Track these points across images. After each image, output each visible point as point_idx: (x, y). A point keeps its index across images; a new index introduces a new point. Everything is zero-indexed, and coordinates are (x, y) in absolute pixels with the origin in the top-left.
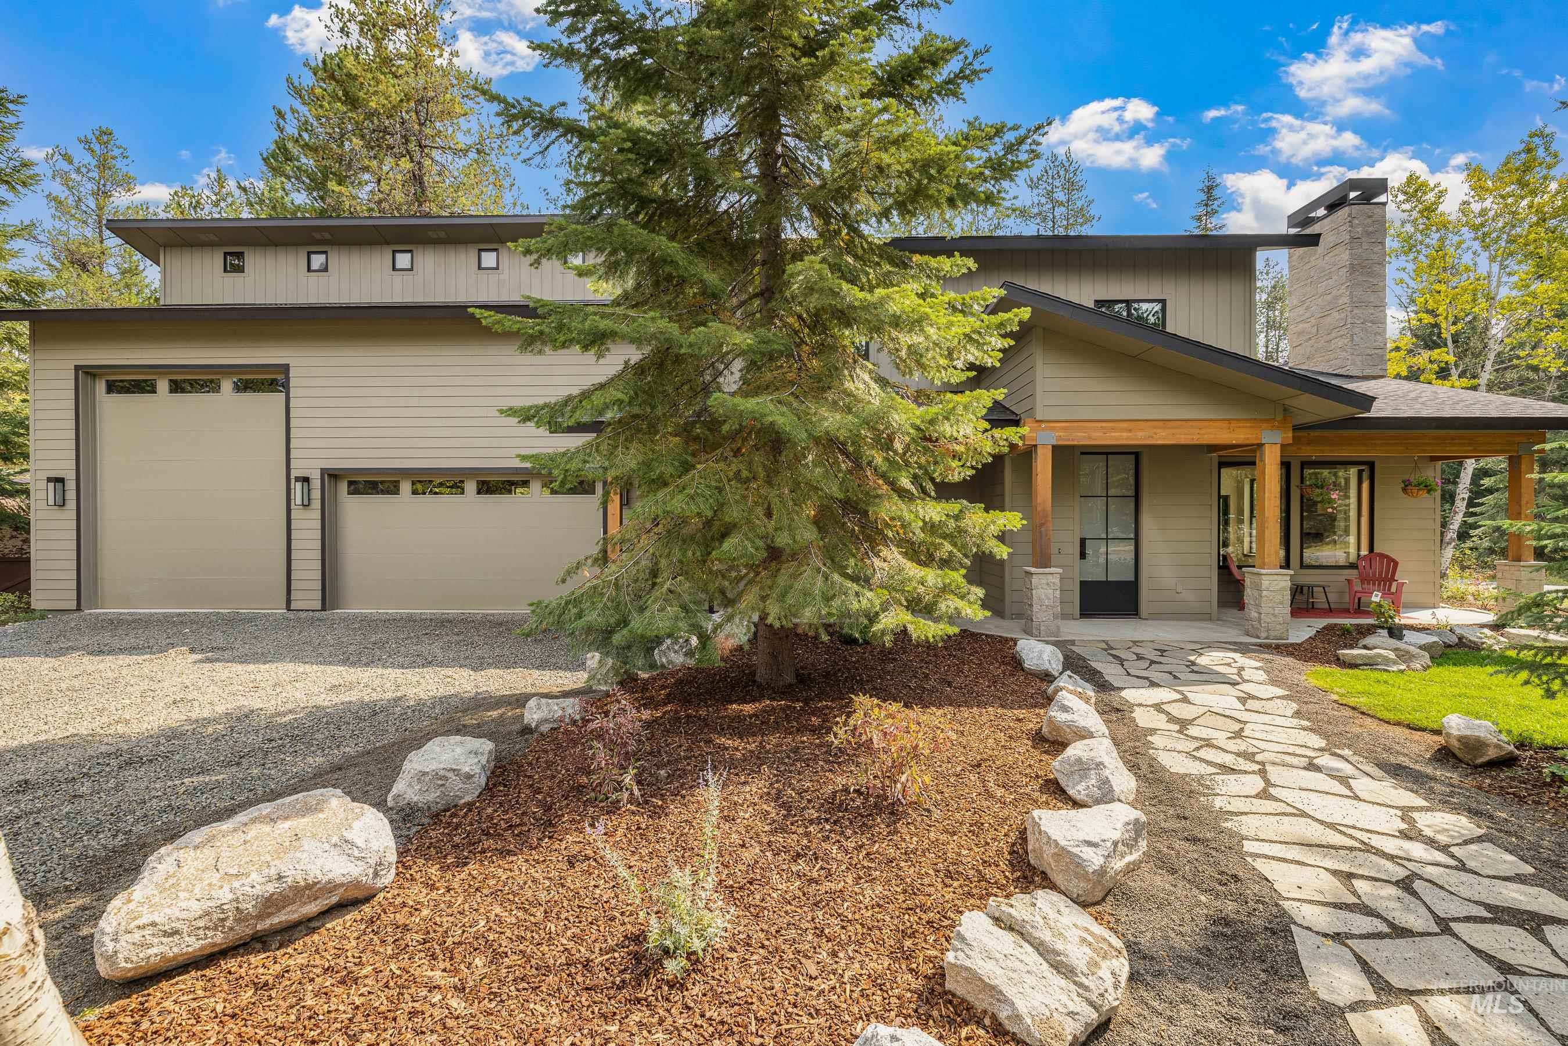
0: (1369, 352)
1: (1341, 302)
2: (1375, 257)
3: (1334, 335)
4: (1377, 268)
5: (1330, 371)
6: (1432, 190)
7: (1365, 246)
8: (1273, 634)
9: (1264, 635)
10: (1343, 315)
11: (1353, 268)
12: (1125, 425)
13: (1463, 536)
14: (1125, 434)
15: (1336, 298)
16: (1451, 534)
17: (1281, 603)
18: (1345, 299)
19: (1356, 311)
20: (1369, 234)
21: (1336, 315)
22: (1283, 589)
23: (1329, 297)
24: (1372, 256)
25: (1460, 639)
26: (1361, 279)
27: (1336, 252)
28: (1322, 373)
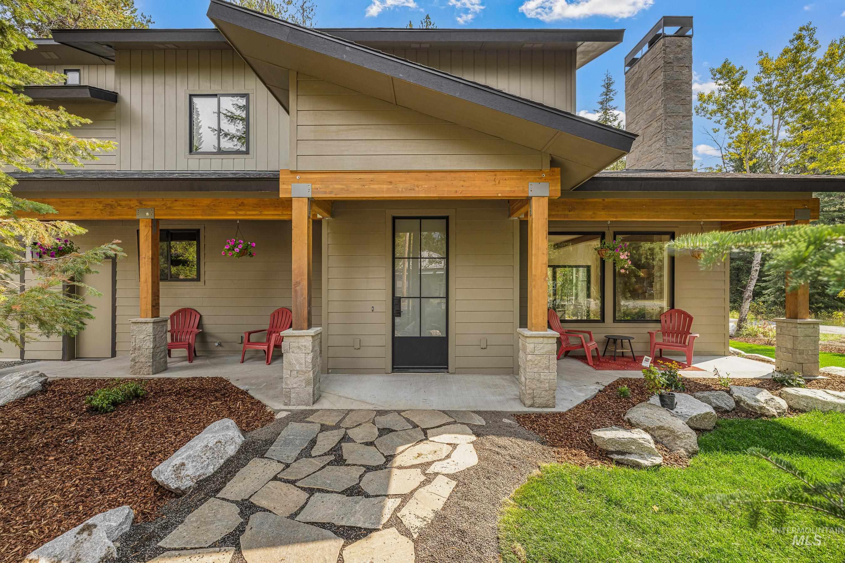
0: (679, 151)
1: (658, 113)
2: (684, 78)
3: (654, 140)
4: (684, 87)
5: (651, 168)
6: (738, 71)
7: (676, 69)
8: (538, 401)
9: (528, 402)
10: (659, 124)
11: (666, 86)
12: (384, 176)
13: (757, 294)
14: (385, 187)
15: (655, 111)
16: (748, 293)
17: (548, 368)
18: (661, 111)
19: (669, 119)
20: (678, 59)
21: (655, 125)
22: (549, 353)
23: (650, 112)
24: (681, 77)
25: (737, 402)
26: (673, 94)
27: (655, 75)
28: (646, 171)
